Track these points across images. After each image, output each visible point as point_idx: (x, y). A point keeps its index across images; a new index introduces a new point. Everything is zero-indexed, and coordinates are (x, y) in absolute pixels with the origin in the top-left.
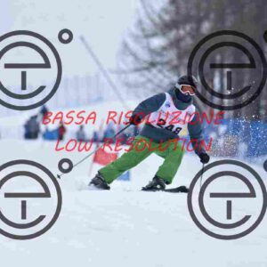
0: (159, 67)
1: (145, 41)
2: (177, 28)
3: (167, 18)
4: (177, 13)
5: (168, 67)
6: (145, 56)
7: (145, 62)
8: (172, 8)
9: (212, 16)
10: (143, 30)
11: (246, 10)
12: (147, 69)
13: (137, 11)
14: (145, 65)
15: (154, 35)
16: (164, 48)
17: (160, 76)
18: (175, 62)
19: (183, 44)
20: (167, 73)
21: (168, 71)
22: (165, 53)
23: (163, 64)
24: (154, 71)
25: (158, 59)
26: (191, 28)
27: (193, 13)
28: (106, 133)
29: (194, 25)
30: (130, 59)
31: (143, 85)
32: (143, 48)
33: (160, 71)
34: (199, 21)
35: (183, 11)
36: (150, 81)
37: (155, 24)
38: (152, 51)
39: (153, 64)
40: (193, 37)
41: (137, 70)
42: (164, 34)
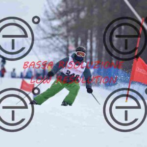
0: (57, 37)
1: (49, 22)
2: (67, 15)
3: (61, 9)
4: (67, 7)
5: (61, 37)
6: (49, 31)
7: (49, 34)
8: (64, 4)
9: (86, 9)
10: (48, 16)
11: (104, 6)
12: (50, 38)
13: (45, 6)
14: (49, 36)
15: (54, 19)
16: (59, 26)
17: (58, 42)
18: (66, 34)
19: (70, 24)
20: (61, 40)
21: (62, 39)
22: (60, 29)
23: (59, 35)
24: (54, 39)
25: (56, 32)
26: (74, 15)
27: (75, 7)
28: (27, 73)
29: (76, 14)
30: (41, 32)
31: (48, 46)
32: (48, 26)
33: (57, 39)
34: (79, 11)
35: (70, 6)
36: (52, 44)
37: (55, 13)
38: (53, 28)
39: (53, 35)
40: (75, 20)
41: (45, 38)
42: (59, 19)
